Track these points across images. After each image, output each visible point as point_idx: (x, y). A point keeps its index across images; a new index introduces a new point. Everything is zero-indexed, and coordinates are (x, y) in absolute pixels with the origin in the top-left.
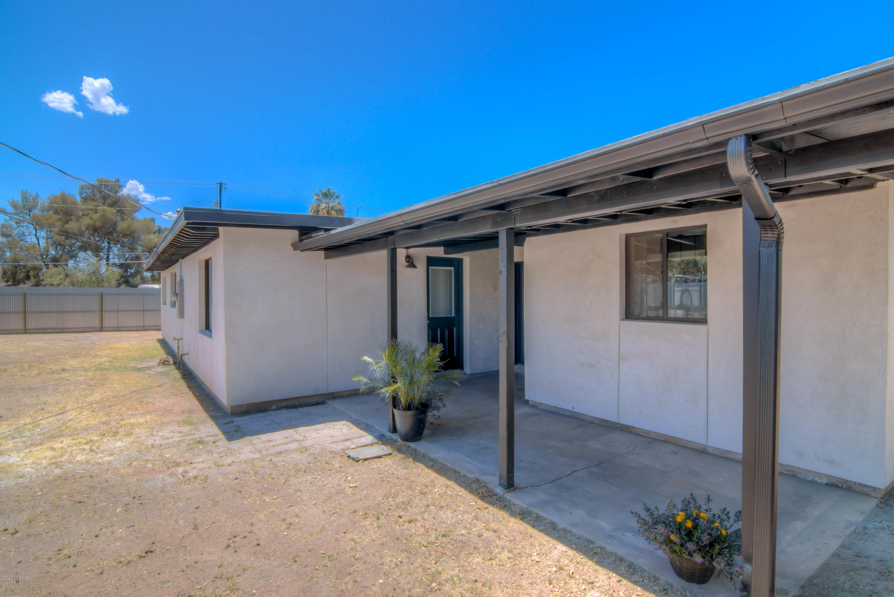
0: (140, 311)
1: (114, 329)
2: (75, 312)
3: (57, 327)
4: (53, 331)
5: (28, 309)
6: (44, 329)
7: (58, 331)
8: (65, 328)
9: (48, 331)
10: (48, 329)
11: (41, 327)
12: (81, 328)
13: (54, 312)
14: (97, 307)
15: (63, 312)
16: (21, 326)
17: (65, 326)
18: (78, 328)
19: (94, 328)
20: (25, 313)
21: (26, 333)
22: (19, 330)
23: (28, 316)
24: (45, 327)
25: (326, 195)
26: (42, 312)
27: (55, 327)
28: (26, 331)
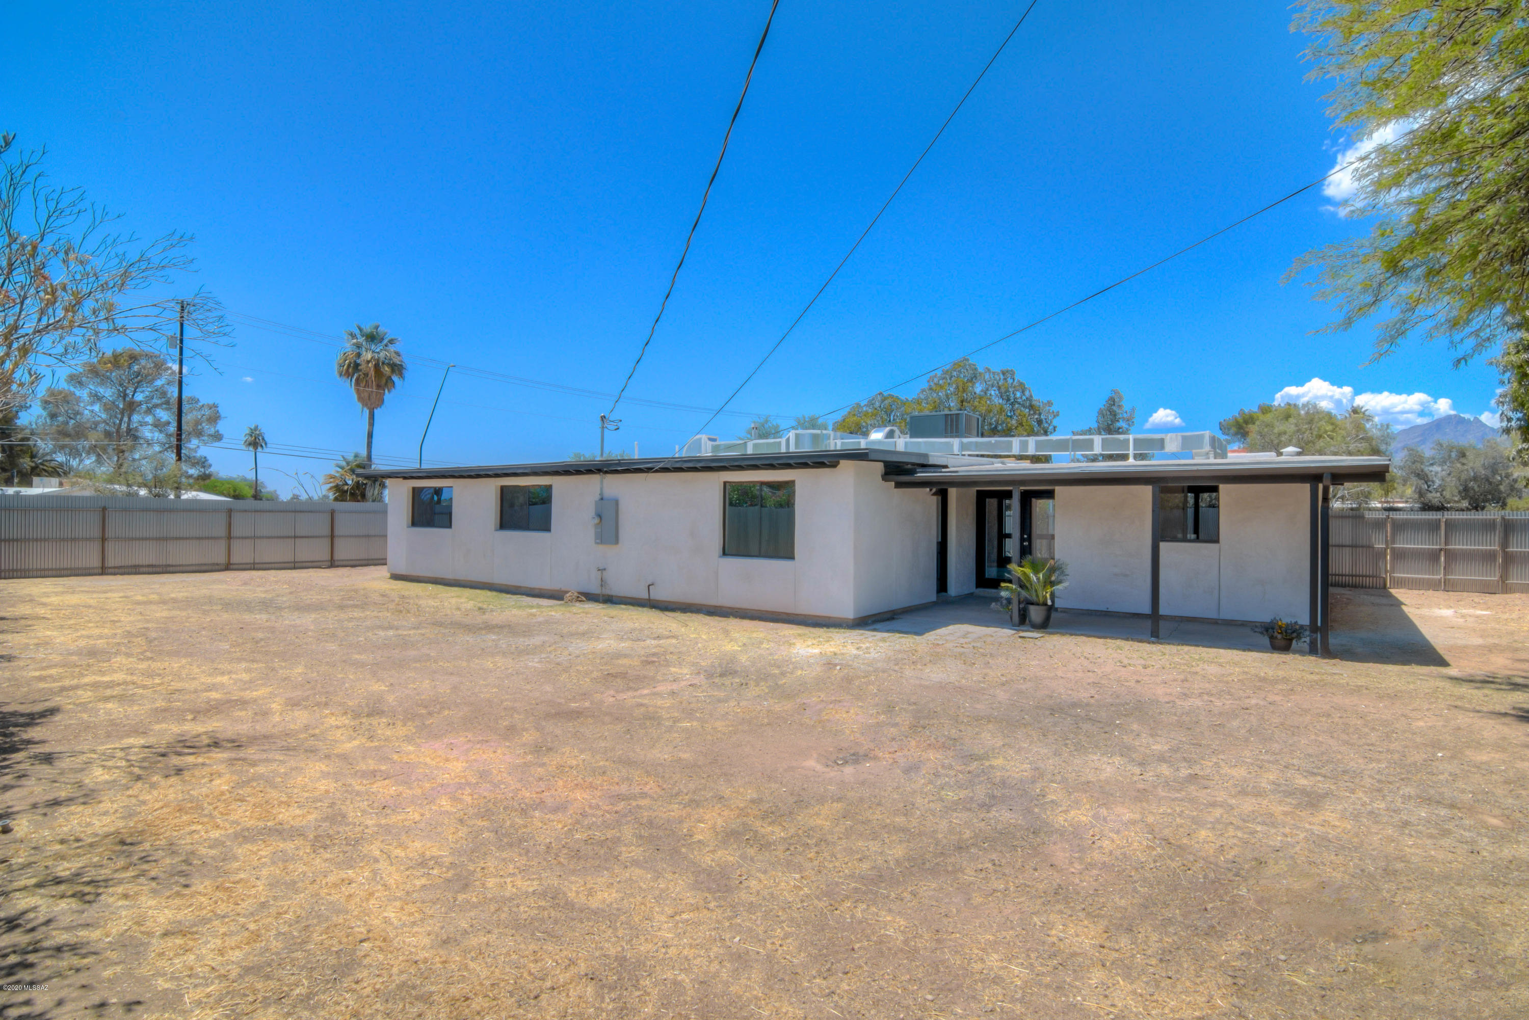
0: (289, 537)
1: (248, 566)
2: (186, 538)
3: (158, 563)
4: (151, 570)
5: (110, 533)
6: (135, 566)
7: (158, 570)
8: (169, 566)
9: (142, 570)
10: (142, 566)
11: (130, 564)
12: (195, 565)
13: (153, 539)
14: (221, 531)
15: (166, 539)
16: (95, 562)
17: (170, 562)
18: (192, 565)
19: (217, 564)
20: (104, 539)
21: (102, 574)
22: (93, 568)
23: (110, 546)
24: (137, 563)
25: (372, 338)
26: (132, 539)
27: (154, 563)
28: (104, 571)
